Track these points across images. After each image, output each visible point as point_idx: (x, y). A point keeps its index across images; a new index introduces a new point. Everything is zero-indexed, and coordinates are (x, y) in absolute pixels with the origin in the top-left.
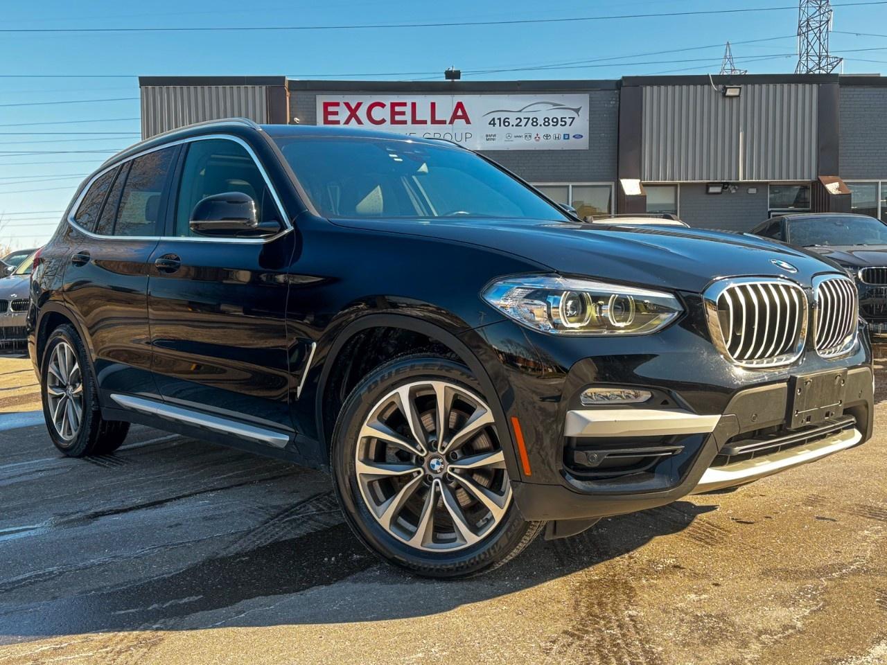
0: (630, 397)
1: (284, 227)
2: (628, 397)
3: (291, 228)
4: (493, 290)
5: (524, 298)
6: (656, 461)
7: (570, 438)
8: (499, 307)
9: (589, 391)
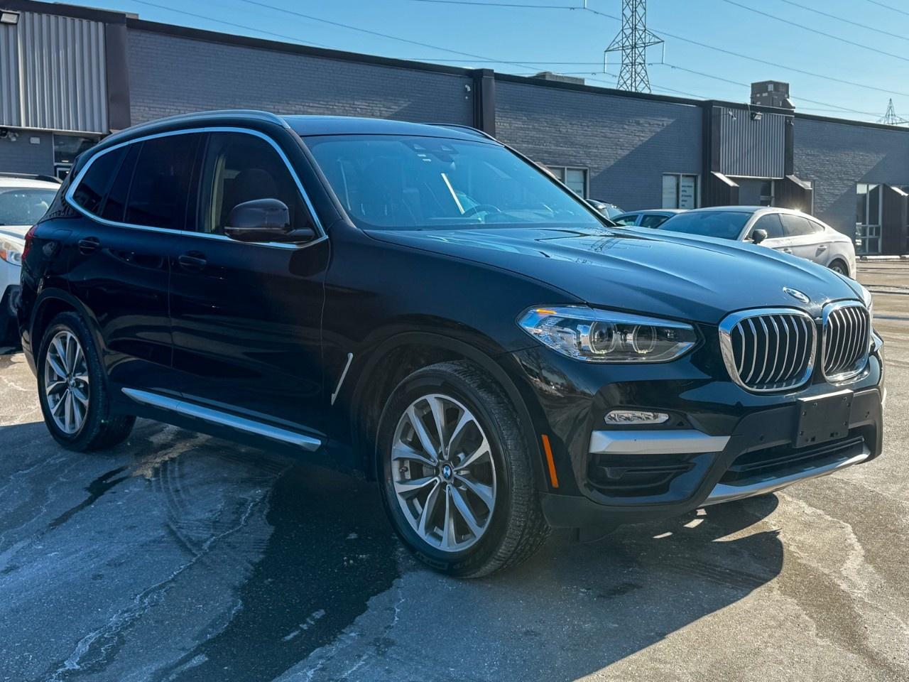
0: (649, 418)
1: (318, 235)
2: (648, 418)
3: (326, 237)
4: (527, 317)
5: (556, 325)
6: (671, 476)
7: (594, 455)
8: (532, 333)
9: (613, 413)
